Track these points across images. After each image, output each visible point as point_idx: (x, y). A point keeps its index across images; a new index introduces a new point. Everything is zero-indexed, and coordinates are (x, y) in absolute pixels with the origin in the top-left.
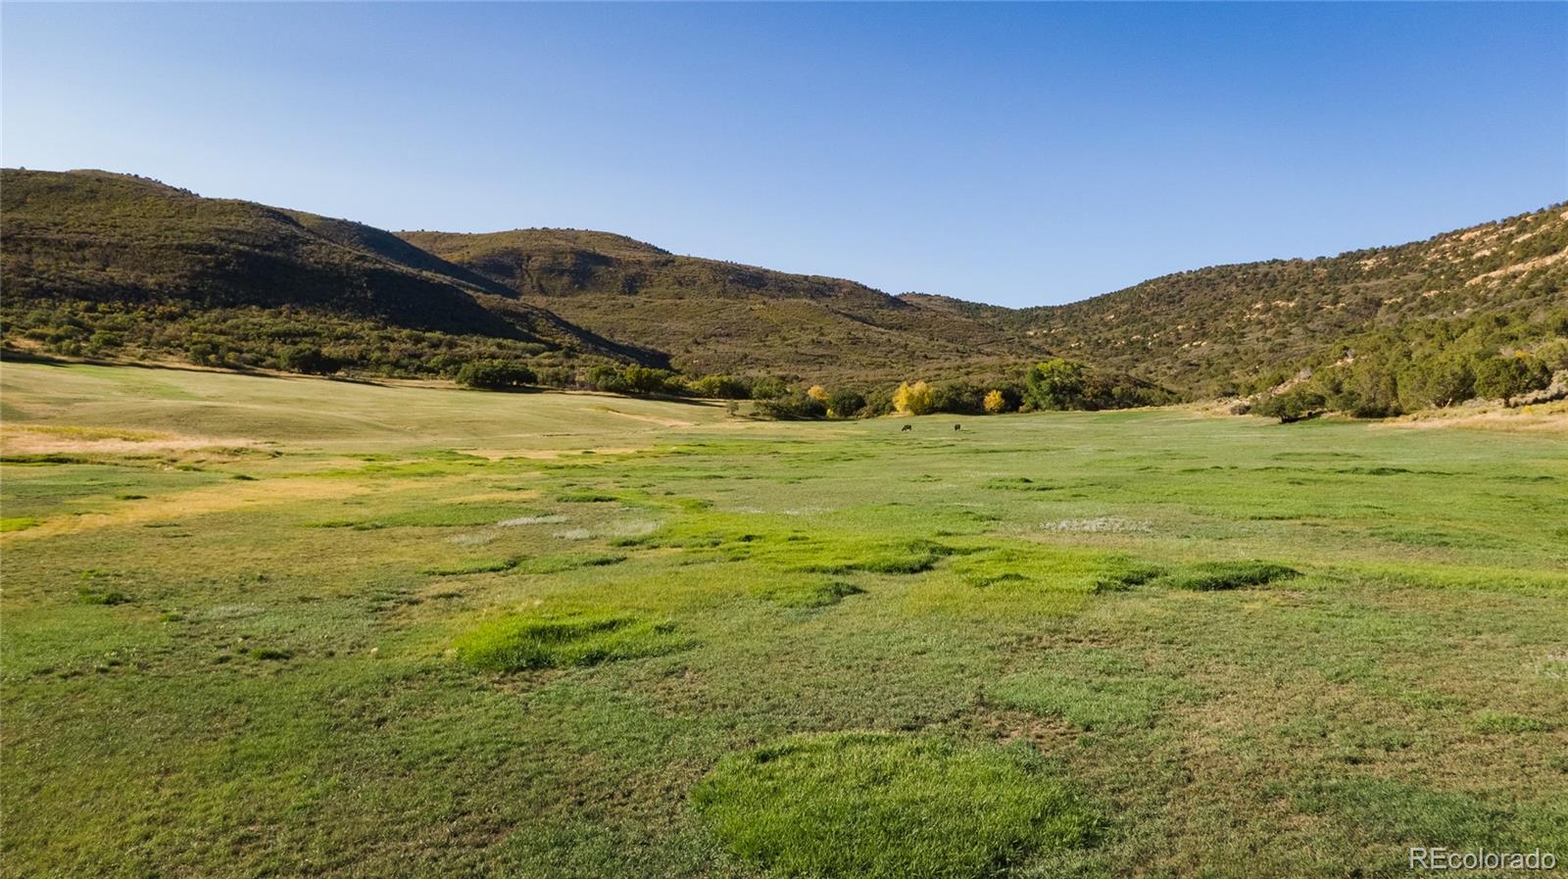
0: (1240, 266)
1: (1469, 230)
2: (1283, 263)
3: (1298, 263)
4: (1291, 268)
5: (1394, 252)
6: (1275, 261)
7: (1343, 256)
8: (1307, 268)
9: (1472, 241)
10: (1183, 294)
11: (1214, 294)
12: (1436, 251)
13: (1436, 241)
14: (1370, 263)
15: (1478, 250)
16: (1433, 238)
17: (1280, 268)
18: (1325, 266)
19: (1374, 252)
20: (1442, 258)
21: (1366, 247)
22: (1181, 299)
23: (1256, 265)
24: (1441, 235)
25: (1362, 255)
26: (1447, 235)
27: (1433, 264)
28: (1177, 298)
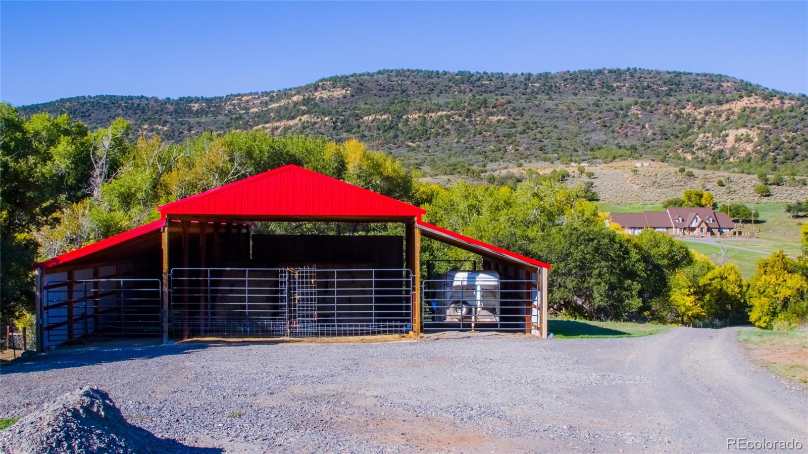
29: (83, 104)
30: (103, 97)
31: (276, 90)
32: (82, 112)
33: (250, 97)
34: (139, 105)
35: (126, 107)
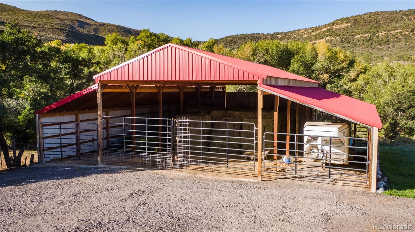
0: (250, 34)
1: (301, 30)
2: (260, 34)
3: (264, 34)
4: (262, 36)
5: (285, 33)
6: (258, 33)
7: (274, 33)
8: (266, 36)
9: (302, 32)
10: (237, 41)
11: (245, 41)
12: (295, 34)
13: (294, 31)
14: (280, 36)
15: (304, 35)
16: (293, 31)
17: (260, 35)
18: (270, 36)
19: (281, 33)
20: (296, 36)
21: (279, 32)
22: (237, 42)
23: (254, 34)
24: (295, 30)
25: (277, 34)
26: (297, 30)
27: (294, 37)
28: (236, 42)
29: (235, 38)
30: (243, 35)
31: (315, 27)
32: (234, 41)
33: (303, 31)
34: (257, 37)
35: (252, 38)
